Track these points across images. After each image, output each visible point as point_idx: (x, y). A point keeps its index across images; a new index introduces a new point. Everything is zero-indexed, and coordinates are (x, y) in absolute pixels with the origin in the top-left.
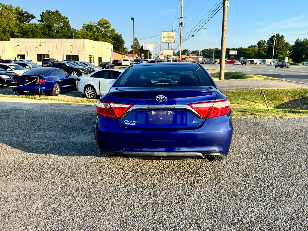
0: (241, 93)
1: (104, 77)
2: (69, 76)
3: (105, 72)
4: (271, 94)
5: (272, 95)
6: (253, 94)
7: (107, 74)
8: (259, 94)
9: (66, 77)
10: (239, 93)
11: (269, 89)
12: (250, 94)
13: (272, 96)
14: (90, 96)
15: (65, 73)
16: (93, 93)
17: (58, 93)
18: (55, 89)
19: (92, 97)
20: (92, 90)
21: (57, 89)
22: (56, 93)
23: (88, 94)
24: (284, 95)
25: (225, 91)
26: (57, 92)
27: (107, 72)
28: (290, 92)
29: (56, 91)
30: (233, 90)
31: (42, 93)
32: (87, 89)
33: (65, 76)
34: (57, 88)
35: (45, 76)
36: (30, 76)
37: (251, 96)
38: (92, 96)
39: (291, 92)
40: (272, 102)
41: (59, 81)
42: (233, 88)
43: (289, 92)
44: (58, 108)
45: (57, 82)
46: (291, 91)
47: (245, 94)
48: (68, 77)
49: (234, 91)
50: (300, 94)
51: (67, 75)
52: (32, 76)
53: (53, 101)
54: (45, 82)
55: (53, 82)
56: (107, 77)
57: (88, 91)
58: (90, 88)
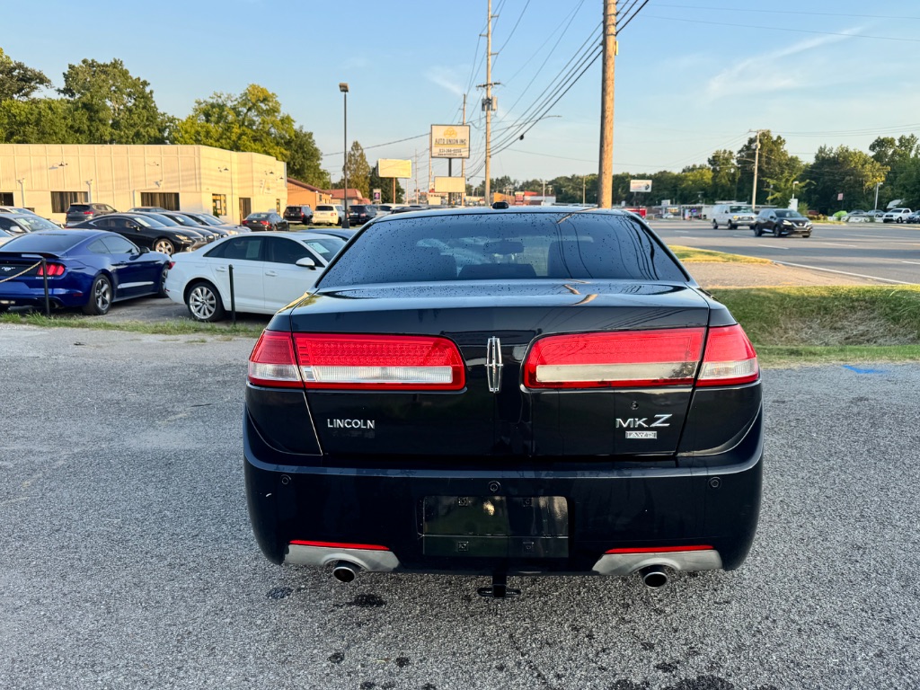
1: (247, 256)
2: (141, 254)
3: (250, 242)
7: (257, 246)
9: (134, 258)
14: (205, 314)
15: (129, 245)
16: (212, 305)
17: (106, 305)
18: (97, 294)
19: (209, 316)
20: (211, 294)
21: (104, 294)
22: (100, 305)
23: (198, 308)
24: (776, 305)
26: (103, 303)
27: (257, 242)
28: (792, 296)
29: (100, 300)
31: (57, 306)
32: (193, 294)
33: (130, 255)
34: (103, 290)
35: (67, 254)
36: (18, 255)
38: (210, 312)
39: (795, 297)
41: (111, 269)
43: (788, 296)
44: (99, 351)
45: (105, 272)
46: (795, 294)
48: (137, 257)
50: (819, 301)
51: (134, 251)
52: (23, 256)
53: (88, 329)
54: (65, 274)
55: (91, 272)
56: (257, 256)
57: (198, 298)
58: (202, 291)
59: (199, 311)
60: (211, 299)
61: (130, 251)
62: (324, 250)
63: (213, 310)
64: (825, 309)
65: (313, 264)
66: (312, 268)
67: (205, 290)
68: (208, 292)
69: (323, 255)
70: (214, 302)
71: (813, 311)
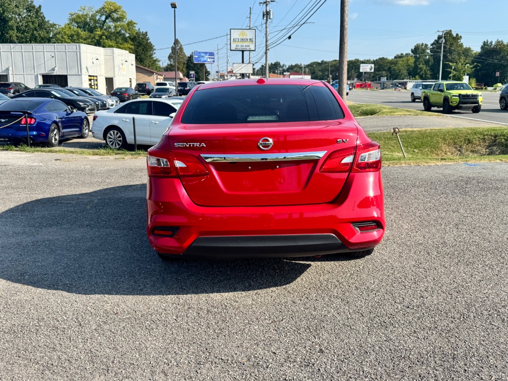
1: (140, 112)
2: (71, 112)
3: (141, 105)
4: (419, 137)
7: (145, 107)
9: (68, 114)
11: (415, 129)
13: (421, 140)
14: (116, 146)
15: (66, 107)
16: (120, 141)
17: (57, 142)
18: (52, 135)
19: (118, 147)
20: (119, 134)
21: (55, 135)
22: (53, 141)
23: (112, 143)
24: (441, 138)
26: (55, 140)
27: (145, 104)
28: (450, 133)
29: (53, 138)
31: (31, 141)
32: (109, 135)
33: (65, 113)
34: (55, 133)
35: (35, 112)
36: (8, 112)
38: (119, 144)
39: (452, 134)
40: (420, 151)
41: (58, 120)
43: (448, 133)
45: (55, 122)
46: (452, 132)
48: (70, 114)
50: (466, 136)
51: (68, 110)
52: (12, 113)
53: (55, 153)
54: (36, 123)
55: (49, 122)
56: (145, 112)
57: (111, 137)
58: (114, 133)
59: (112, 144)
60: (119, 137)
61: (66, 110)
63: (121, 143)
64: (469, 140)
67: (116, 132)
68: (117, 134)
70: (121, 139)
71: (462, 141)
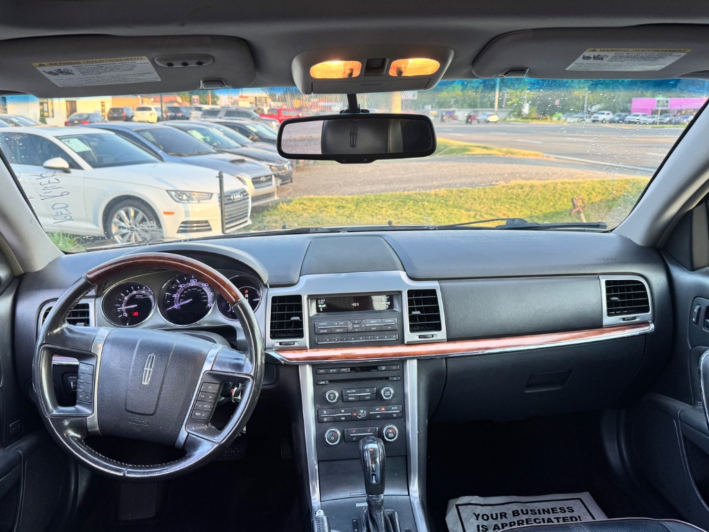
0: (461, 197)
4: (547, 196)
5: (551, 201)
6: (498, 200)
8: (512, 198)
10: (458, 198)
12: (487, 199)
13: (551, 204)
25: (416, 194)
28: (597, 190)
30: (437, 190)
37: (493, 207)
42: (435, 183)
43: (593, 190)
46: (599, 188)
47: (475, 200)
49: (443, 191)
62: (84, 147)
65: (66, 165)
66: (66, 171)
69: (83, 155)
